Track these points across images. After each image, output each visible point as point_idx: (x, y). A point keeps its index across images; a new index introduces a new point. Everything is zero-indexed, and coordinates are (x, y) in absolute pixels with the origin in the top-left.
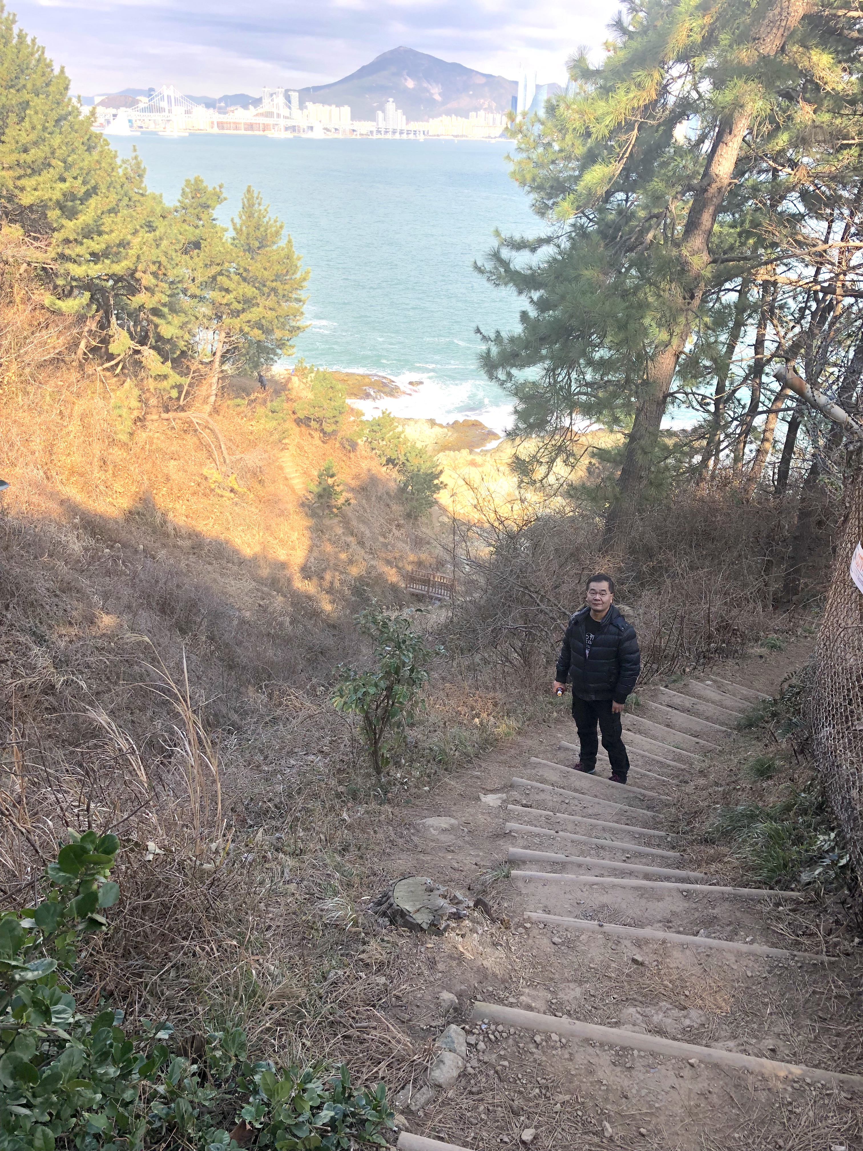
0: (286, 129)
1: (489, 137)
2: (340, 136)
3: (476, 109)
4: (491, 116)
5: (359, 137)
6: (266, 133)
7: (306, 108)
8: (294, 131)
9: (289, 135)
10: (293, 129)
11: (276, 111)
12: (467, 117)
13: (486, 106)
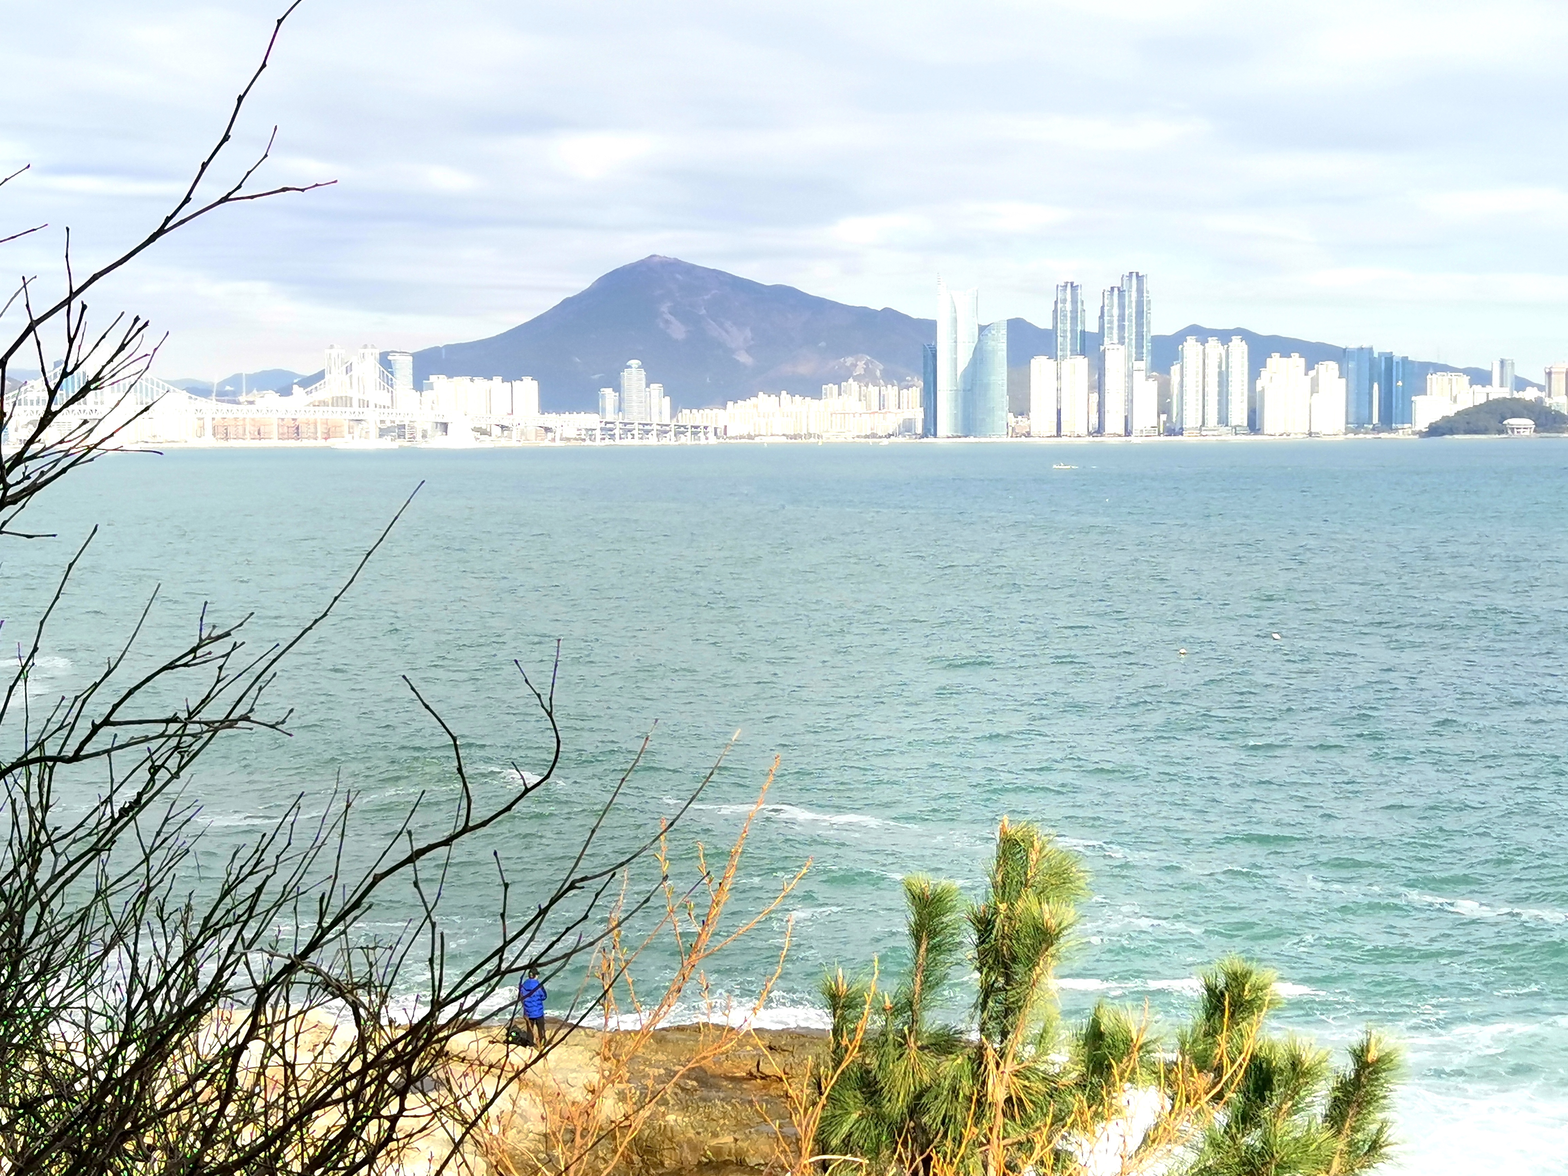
0: (383, 433)
1: (874, 436)
2: (512, 442)
3: (839, 379)
4: (873, 390)
5: (558, 443)
6: (331, 443)
7: (431, 387)
8: (401, 436)
9: (388, 444)
10: (400, 431)
11: (356, 396)
12: (817, 394)
13: (860, 370)
